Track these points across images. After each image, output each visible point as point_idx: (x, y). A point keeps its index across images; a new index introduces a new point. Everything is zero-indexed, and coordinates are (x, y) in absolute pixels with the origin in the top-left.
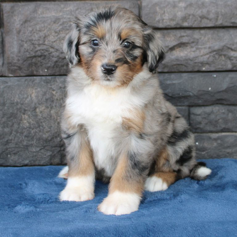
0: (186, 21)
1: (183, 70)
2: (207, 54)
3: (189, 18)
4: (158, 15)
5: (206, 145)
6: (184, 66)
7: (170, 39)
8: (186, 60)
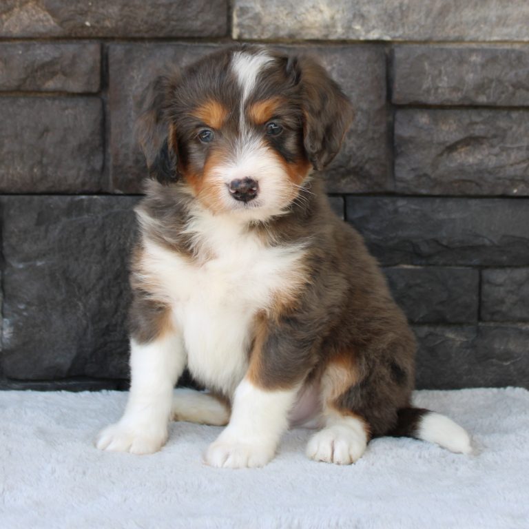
0: (484, 93)
1: (473, 193)
2: (524, 161)
3: (489, 88)
4: (428, 78)
5: (512, 346)
6: (474, 185)
7: (448, 127)
8: (480, 172)
